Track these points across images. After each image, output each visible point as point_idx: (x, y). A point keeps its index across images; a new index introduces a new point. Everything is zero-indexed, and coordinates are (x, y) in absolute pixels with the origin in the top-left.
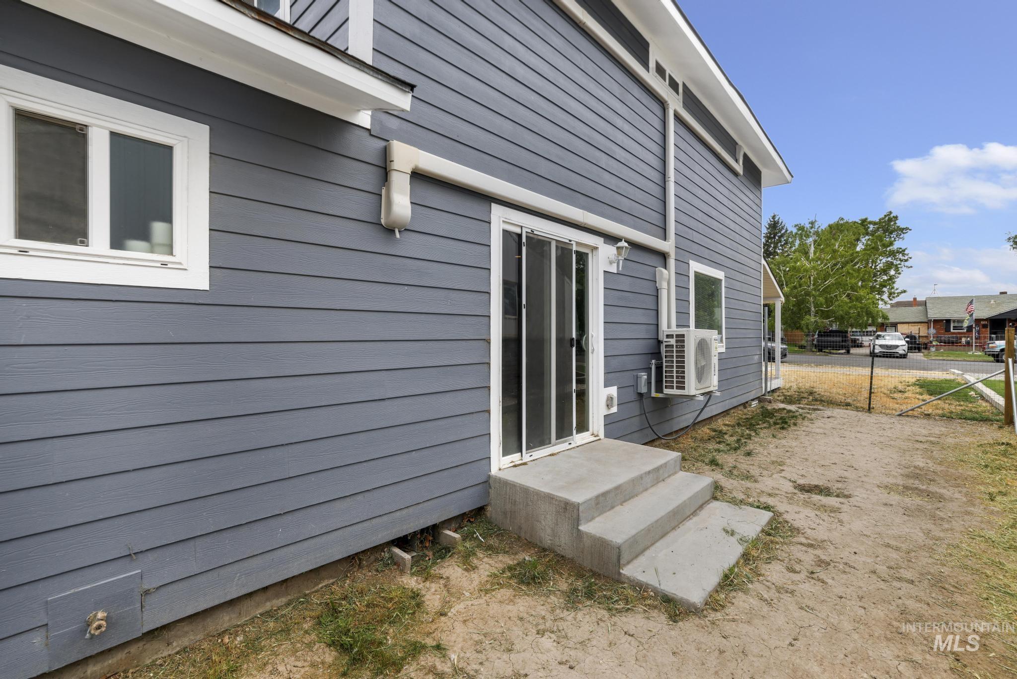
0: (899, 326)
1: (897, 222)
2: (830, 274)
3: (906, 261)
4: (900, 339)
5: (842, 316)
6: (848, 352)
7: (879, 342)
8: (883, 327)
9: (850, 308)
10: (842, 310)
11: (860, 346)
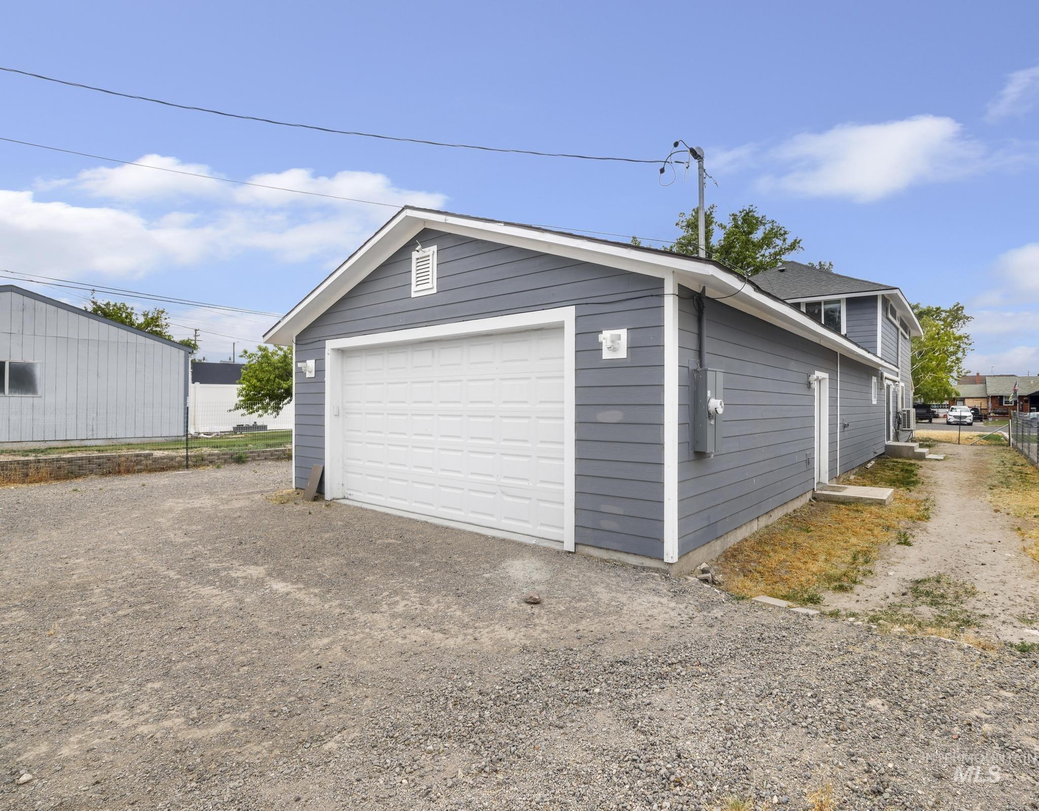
0: (966, 401)
1: (963, 311)
2: (917, 360)
3: (970, 344)
4: (967, 411)
5: (927, 393)
6: (930, 422)
7: (954, 413)
8: (954, 401)
9: (933, 386)
10: (927, 389)
11: (937, 417)
